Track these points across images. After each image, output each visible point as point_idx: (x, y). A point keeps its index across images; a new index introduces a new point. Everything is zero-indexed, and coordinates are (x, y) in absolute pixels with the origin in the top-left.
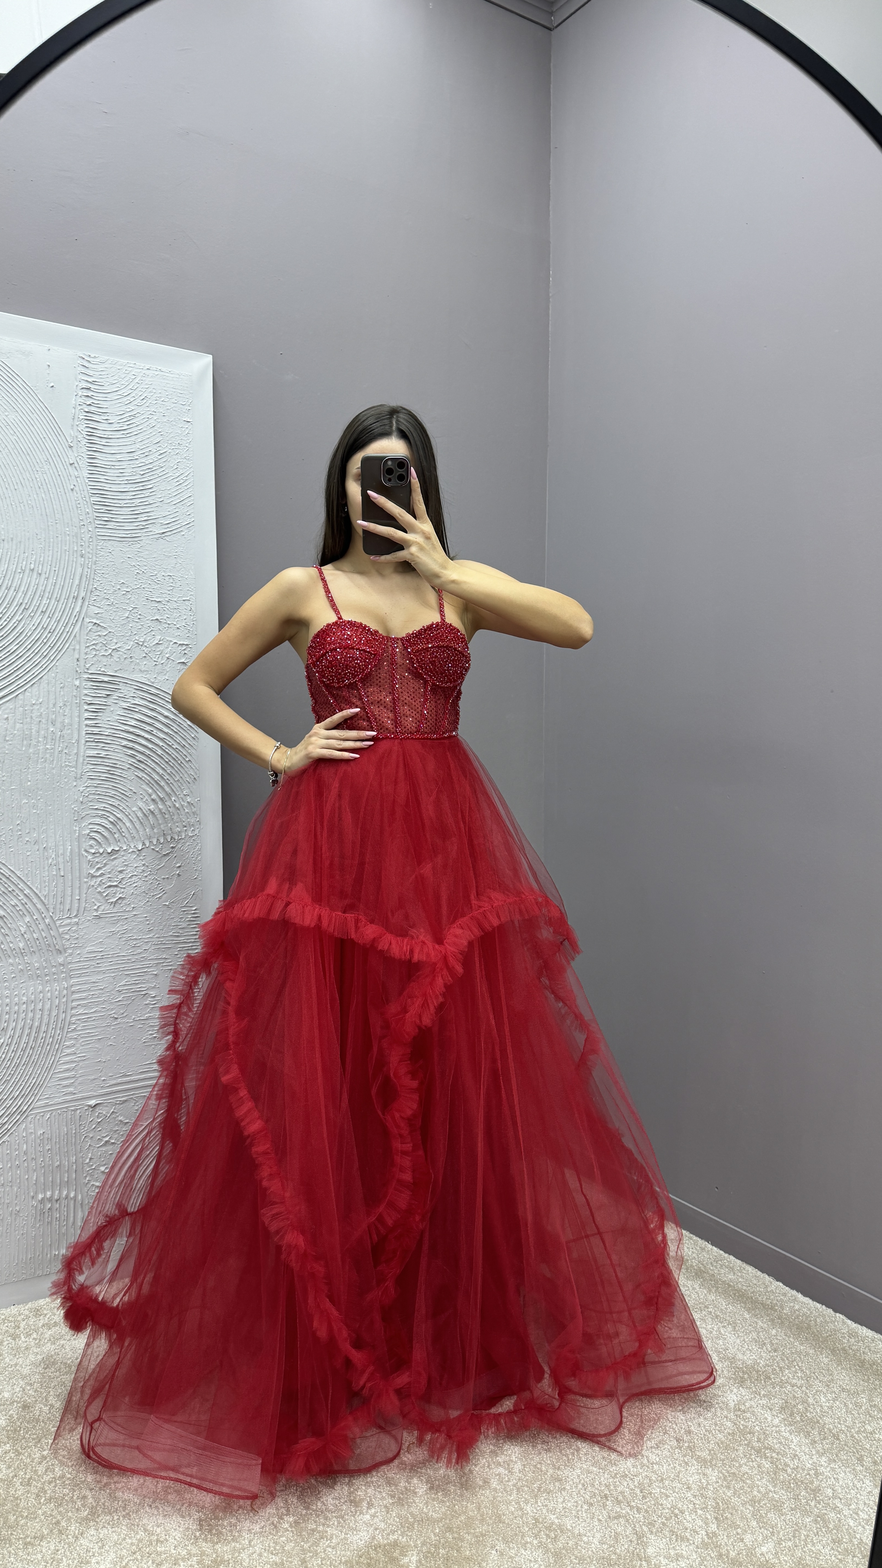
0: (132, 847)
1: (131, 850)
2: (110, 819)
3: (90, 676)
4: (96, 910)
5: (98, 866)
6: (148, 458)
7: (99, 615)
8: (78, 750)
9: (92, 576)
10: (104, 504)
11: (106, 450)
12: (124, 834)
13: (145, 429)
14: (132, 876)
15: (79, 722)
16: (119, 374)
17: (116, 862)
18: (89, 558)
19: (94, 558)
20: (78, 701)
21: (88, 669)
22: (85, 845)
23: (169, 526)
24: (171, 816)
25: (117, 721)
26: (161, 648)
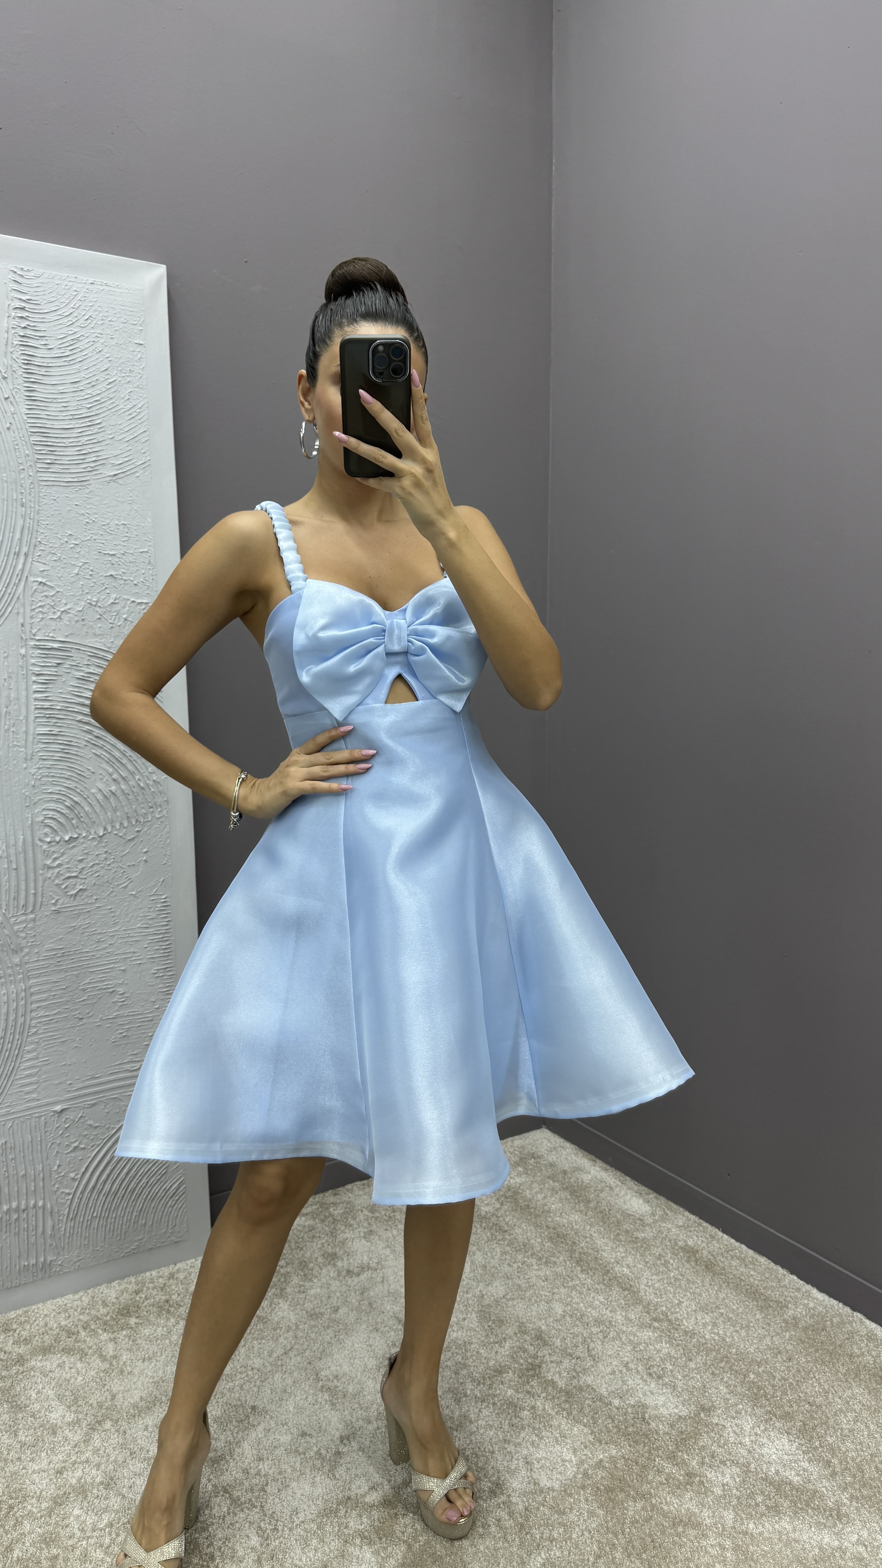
0: (93, 833)
1: (91, 837)
2: (67, 804)
3: (37, 643)
4: (55, 904)
5: (55, 856)
6: (96, 388)
7: (45, 573)
8: (27, 727)
9: (35, 528)
10: (45, 443)
11: (46, 380)
12: (82, 820)
13: (90, 355)
14: (94, 865)
15: (27, 696)
16: (57, 290)
17: (75, 851)
18: (31, 507)
19: (37, 507)
20: (24, 672)
21: (34, 635)
22: (39, 834)
23: (121, 466)
24: (135, 796)
25: (70, 693)
26: (117, 607)
